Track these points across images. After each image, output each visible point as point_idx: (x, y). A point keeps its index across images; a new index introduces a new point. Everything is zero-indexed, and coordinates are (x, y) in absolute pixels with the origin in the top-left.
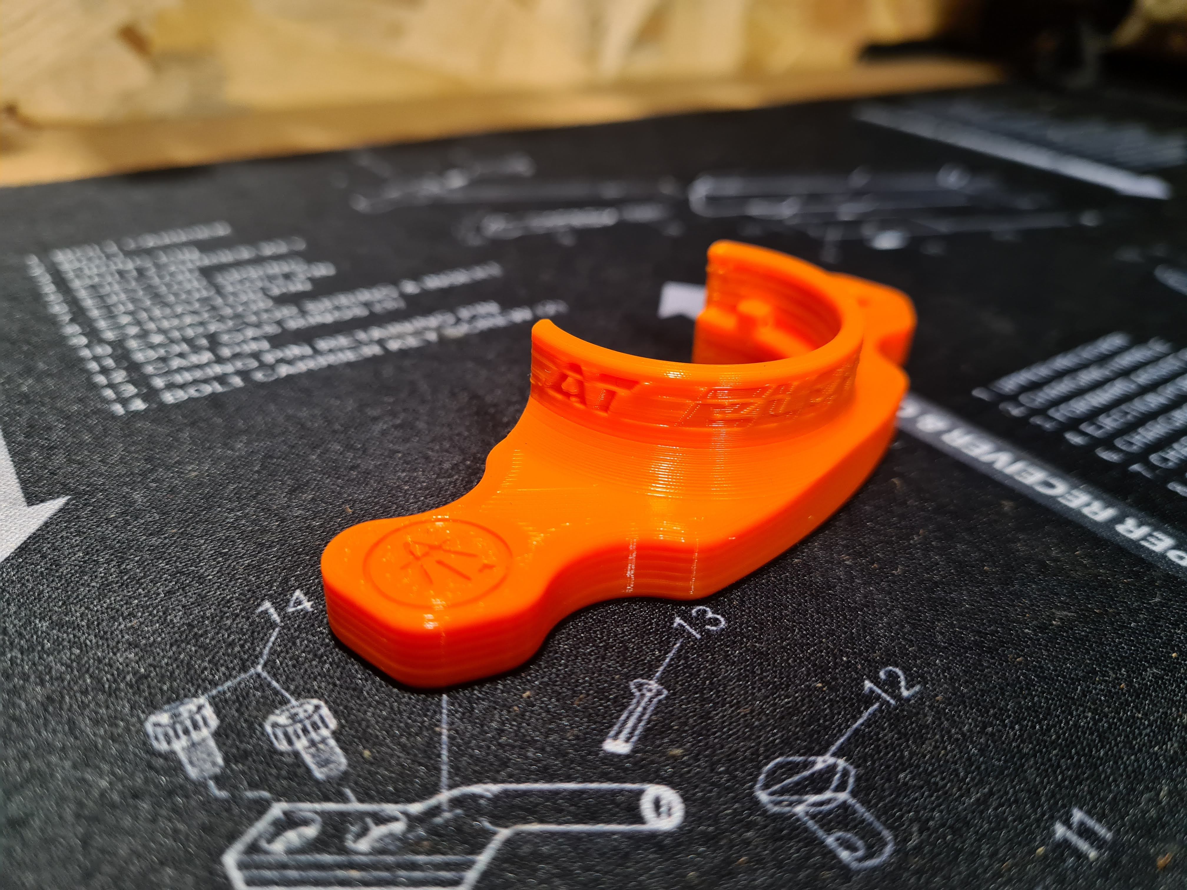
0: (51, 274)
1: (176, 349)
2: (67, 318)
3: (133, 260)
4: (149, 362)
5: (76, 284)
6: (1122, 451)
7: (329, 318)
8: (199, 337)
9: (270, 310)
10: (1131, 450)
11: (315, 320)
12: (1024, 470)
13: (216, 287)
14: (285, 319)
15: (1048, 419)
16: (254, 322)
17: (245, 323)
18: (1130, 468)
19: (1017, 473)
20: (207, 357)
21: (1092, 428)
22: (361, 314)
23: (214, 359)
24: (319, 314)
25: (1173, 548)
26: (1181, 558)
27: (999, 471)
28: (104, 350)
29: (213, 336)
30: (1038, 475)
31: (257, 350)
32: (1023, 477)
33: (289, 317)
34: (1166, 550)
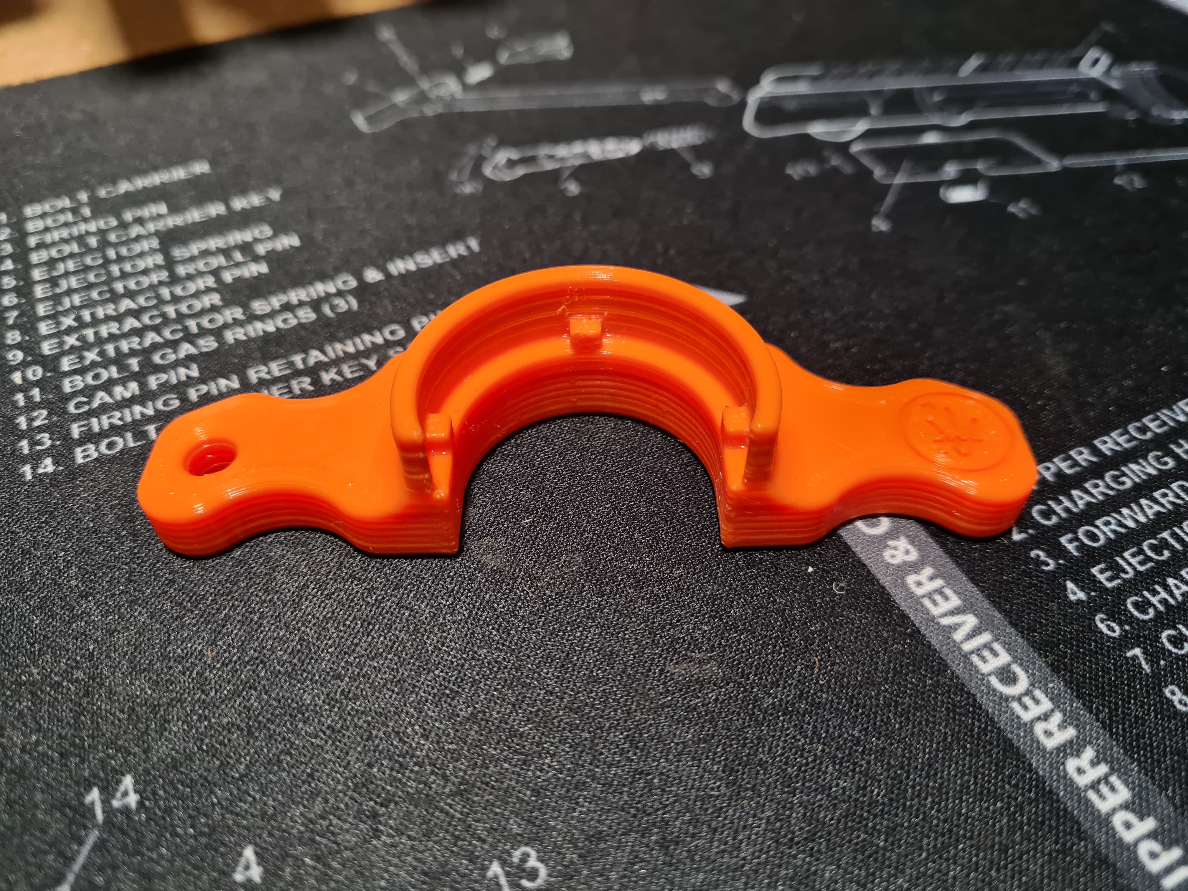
0: (12, 241)
4: (74, 393)
6: (1131, 619)
7: (270, 328)
8: (133, 353)
9: (214, 309)
10: (1146, 617)
11: (255, 330)
12: (987, 646)
13: (170, 264)
14: (226, 326)
15: (1058, 551)
16: (194, 329)
17: (186, 329)
18: (1129, 654)
19: (977, 651)
20: (134, 387)
21: (1108, 574)
22: (307, 318)
23: (137, 392)
24: (261, 318)
25: (1126, 806)
26: (1128, 826)
27: (957, 646)
28: (35, 373)
29: (145, 353)
30: (1004, 658)
31: (184, 378)
32: (984, 660)
33: (230, 321)
34: (1114, 811)
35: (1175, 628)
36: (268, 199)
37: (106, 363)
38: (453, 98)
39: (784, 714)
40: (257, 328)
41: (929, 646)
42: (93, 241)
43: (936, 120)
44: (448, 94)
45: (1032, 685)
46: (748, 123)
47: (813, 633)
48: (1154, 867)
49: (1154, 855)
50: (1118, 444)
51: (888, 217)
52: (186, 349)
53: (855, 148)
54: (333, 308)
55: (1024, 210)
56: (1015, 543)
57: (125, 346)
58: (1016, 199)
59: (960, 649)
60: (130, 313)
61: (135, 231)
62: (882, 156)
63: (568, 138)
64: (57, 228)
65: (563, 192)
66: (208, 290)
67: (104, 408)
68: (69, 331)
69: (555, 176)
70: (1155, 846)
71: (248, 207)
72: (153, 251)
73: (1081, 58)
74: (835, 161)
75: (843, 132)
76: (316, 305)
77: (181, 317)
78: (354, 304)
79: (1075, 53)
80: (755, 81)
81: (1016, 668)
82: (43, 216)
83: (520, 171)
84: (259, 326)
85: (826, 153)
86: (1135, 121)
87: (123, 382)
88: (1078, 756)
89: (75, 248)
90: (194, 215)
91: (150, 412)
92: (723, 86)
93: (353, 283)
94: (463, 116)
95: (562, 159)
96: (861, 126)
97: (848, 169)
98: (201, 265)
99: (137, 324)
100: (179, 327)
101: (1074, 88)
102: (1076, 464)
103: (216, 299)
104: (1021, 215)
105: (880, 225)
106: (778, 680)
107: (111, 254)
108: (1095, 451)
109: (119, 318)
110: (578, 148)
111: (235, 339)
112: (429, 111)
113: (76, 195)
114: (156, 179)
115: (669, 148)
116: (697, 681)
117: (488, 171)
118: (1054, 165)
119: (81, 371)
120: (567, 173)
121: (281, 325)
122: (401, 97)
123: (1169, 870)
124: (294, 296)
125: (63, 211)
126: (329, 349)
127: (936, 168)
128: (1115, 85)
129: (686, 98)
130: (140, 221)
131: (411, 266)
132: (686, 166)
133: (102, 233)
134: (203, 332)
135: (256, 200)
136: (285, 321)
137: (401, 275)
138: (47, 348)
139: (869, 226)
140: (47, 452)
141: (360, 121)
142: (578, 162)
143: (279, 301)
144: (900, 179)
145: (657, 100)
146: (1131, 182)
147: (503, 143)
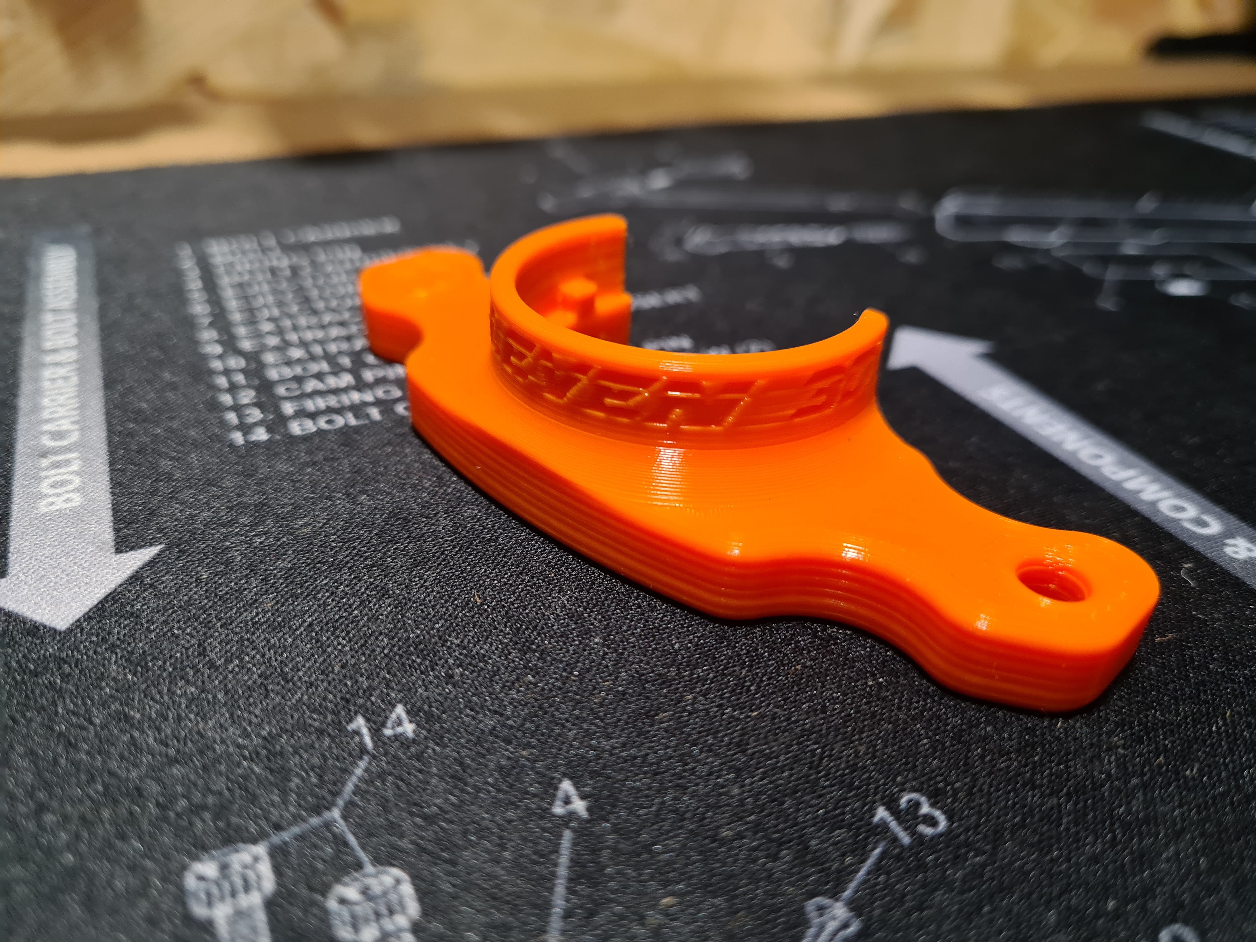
0: (200, 268)
1: (314, 368)
2: (206, 321)
3: (290, 258)
4: (282, 381)
5: (225, 282)
8: (342, 354)
23: (353, 383)
28: (237, 363)
29: (358, 355)
37: (313, 359)
38: (637, 199)
44: (631, 195)
46: (943, 229)
57: (333, 348)
61: (331, 267)
67: (318, 393)
68: (269, 334)
74: (1041, 261)
83: (722, 250)
87: (335, 373)
91: (370, 399)
99: (343, 334)
104: (1245, 307)
112: (615, 205)
114: (345, 232)
117: (689, 245)
119: (288, 364)
125: (250, 251)
138: (246, 345)
139: (1095, 306)
140: (260, 423)
144: (1111, 277)
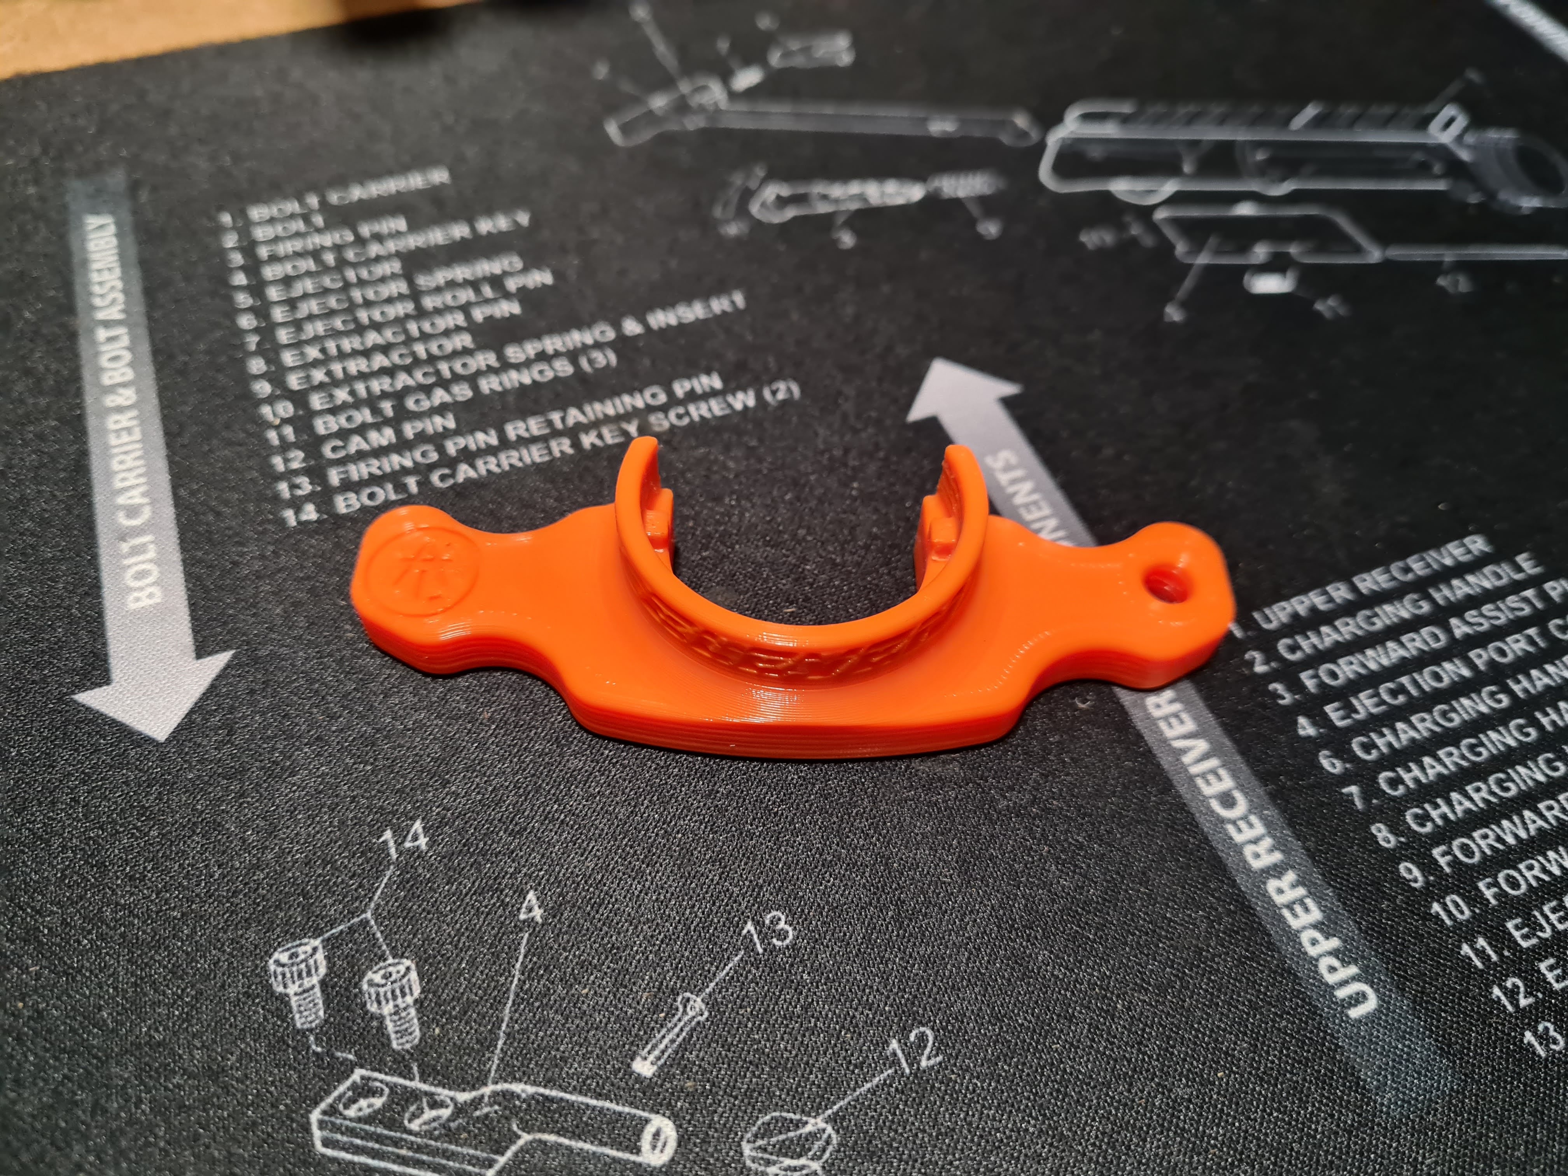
1: (358, 417)
2: (253, 340)
4: (328, 436)
6: (1354, 759)
7: (526, 378)
8: (384, 395)
9: (466, 352)
10: (1367, 757)
11: (510, 380)
12: (1214, 772)
13: (415, 295)
14: (479, 373)
15: (1296, 686)
16: (447, 374)
17: (438, 373)
18: (1345, 790)
19: (1203, 775)
20: (388, 436)
21: (1341, 713)
22: (564, 371)
23: (394, 440)
24: (517, 367)
25: (1315, 926)
26: (1314, 942)
27: (1184, 768)
28: (286, 409)
29: (399, 397)
30: (1227, 783)
31: (441, 429)
32: (1208, 783)
33: (484, 368)
34: (1304, 928)
35: (1394, 771)
36: (516, 223)
37: (357, 404)
38: (718, 111)
39: (1017, 816)
40: (513, 379)
41: (1159, 765)
42: (330, 258)
43: (1254, 186)
44: (711, 102)
45: (1250, 811)
46: (1045, 173)
47: (1052, 744)
48: (1331, 979)
49: (1332, 969)
50: (1377, 583)
51: (1184, 305)
52: (440, 396)
53: (1160, 215)
54: (591, 362)
55: (1331, 308)
56: (1256, 675)
57: (377, 386)
58: (1325, 296)
59: (1186, 770)
60: (377, 348)
61: (374, 249)
62: (1187, 227)
63: (844, 175)
64: (290, 237)
65: (835, 242)
66: (458, 329)
67: (361, 456)
68: (315, 364)
69: (826, 222)
70: (1336, 963)
71: (494, 231)
72: (394, 276)
73: (1433, 116)
74: (1135, 230)
75: (1150, 192)
76: (573, 356)
77: (432, 359)
78: (613, 358)
79: (1428, 109)
80: (1057, 119)
81: (1238, 795)
82: (272, 221)
83: (790, 213)
84: (514, 375)
85: (1128, 218)
86: (1480, 205)
87: (377, 427)
88: (1279, 878)
89: (309, 264)
90: (436, 236)
91: (408, 463)
92: (1021, 121)
93: (611, 335)
94: (729, 134)
95: (837, 201)
96: (1170, 187)
97: (1148, 241)
98: (448, 298)
99: (386, 363)
100: (431, 370)
101: (1419, 156)
102: (1331, 600)
103: (465, 340)
104: (1328, 314)
105: (1174, 314)
106: (1014, 784)
107: (351, 275)
108: (1354, 589)
109: (366, 353)
110: (854, 188)
111: (491, 389)
112: (693, 123)
113: (304, 199)
114: (391, 186)
115: (954, 196)
116: (940, 779)
117: (755, 209)
118: (1375, 255)
119: (334, 411)
120: (840, 220)
121: (538, 377)
122: (659, 102)
123: (1344, 983)
124: (551, 344)
125: (292, 216)
126: (588, 409)
127: (1244, 248)
128: (1465, 155)
129: (977, 133)
130: (378, 238)
131: (672, 320)
132: (972, 222)
133: (338, 248)
134: (457, 378)
135: (502, 223)
136: (541, 372)
137: (661, 330)
138: (294, 382)
139: (1161, 314)
140: (309, 498)
141: (612, 129)
142: (854, 206)
143: (534, 348)
144: (1203, 259)
145: (945, 132)
146: (1456, 283)
147: (772, 176)
